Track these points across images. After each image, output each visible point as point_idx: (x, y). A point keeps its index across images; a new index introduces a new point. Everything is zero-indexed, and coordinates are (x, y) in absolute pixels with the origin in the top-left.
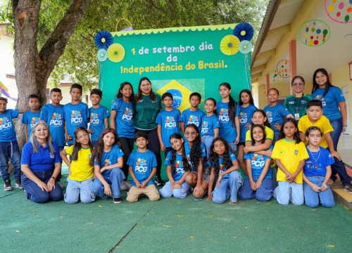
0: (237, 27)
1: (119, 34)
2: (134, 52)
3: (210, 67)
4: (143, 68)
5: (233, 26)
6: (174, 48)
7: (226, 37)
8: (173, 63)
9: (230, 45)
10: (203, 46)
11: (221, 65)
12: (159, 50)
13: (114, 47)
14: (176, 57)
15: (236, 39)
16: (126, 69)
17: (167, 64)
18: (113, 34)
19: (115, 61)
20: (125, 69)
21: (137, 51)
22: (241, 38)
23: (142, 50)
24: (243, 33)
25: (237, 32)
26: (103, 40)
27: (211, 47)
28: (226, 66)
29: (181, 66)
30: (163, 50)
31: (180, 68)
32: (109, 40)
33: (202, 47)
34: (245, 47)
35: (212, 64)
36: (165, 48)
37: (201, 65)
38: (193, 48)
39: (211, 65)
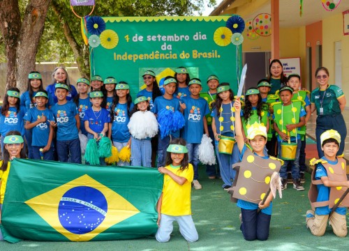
0: (229, 20)
1: (112, 19)
2: (128, 39)
3: (204, 57)
4: (137, 55)
5: (226, 18)
6: (168, 37)
7: (220, 28)
8: (167, 51)
9: (223, 37)
10: (197, 35)
11: (213, 55)
12: (154, 38)
13: (106, 33)
14: (170, 46)
15: (229, 31)
16: (120, 56)
17: (161, 52)
18: (106, 19)
19: (108, 48)
20: (118, 56)
21: (131, 37)
22: (234, 31)
23: (136, 37)
24: (235, 26)
25: (229, 24)
26: (96, 26)
27: (204, 37)
28: (219, 56)
29: (176, 55)
30: (157, 38)
31: (174, 56)
32: (102, 27)
33: (196, 37)
34: (237, 39)
35: (206, 53)
36: (159, 36)
37: (195, 54)
38: (187, 38)
39: (205, 55)
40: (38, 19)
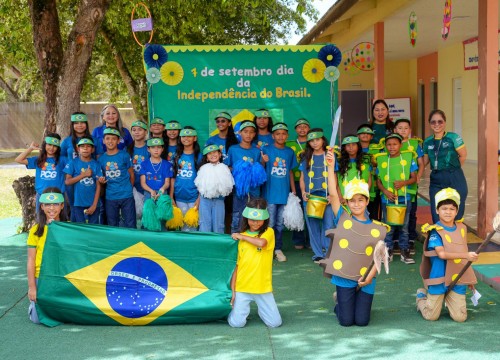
0: (322, 50)
1: (176, 49)
2: (195, 73)
3: (290, 96)
4: (206, 94)
5: (318, 48)
6: (246, 71)
7: (311, 60)
8: (244, 89)
9: (314, 71)
10: (281, 69)
11: (304, 93)
12: (228, 72)
13: (167, 66)
14: (248, 82)
15: (321, 64)
16: (185, 94)
17: (237, 89)
18: (168, 49)
19: (171, 84)
20: (183, 94)
21: (199, 71)
22: (328, 63)
23: (206, 71)
24: (330, 58)
25: (322, 55)
26: (156, 57)
27: (291, 71)
28: (309, 95)
29: (255, 93)
30: (232, 73)
31: (253, 96)
32: (163, 58)
33: (281, 71)
34: (332, 74)
35: (292, 91)
36: (234, 70)
37: (280, 93)
38: (269, 72)
39: (291, 94)
40: (84, 48)
